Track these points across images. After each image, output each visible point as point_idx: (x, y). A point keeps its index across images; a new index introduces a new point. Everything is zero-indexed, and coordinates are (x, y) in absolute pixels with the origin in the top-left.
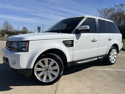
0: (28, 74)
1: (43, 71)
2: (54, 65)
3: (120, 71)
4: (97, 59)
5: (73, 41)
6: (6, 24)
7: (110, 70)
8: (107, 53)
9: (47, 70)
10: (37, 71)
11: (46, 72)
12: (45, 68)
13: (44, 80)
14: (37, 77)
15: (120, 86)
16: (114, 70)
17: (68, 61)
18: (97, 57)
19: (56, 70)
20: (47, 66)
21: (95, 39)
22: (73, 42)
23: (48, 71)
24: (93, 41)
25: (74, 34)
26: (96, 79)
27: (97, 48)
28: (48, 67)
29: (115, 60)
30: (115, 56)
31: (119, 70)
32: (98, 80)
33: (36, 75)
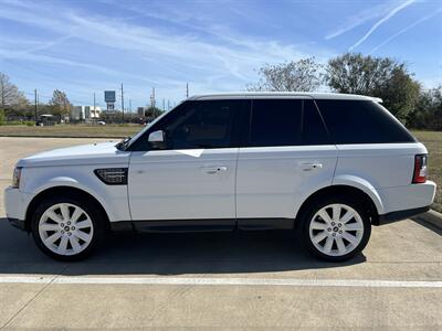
9: (67, 229)
10: (47, 231)
12: (62, 225)
17: (112, 219)
22: (126, 173)
23: (70, 231)
28: (69, 223)
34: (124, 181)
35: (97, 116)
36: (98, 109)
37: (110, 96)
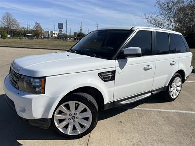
0: (45, 126)
1: (67, 119)
2: (85, 110)
3: (183, 114)
4: (150, 94)
5: (114, 71)
6: (8, 17)
7: (168, 111)
8: (167, 85)
9: (73, 118)
10: (59, 120)
11: (72, 120)
12: (70, 115)
13: (69, 132)
14: (59, 128)
15: (181, 143)
16: (174, 111)
17: (106, 102)
18: (151, 92)
19: (87, 119)
20: (73, 111)
21: (149, 66)
22: (114, 74)
23: (76, 119)
24: (145, 69)
25: (117, 61)
26: (147, 129)
27: (152, 79)
28: (75, 114)
29: (178, 94)
30: (179, 88)
31: (182, 112)
32: (150, 130)
33: (56, 125)
34: (113, 78)
35: (56, 35)
36: (56, 32)
37: (60, 26)
